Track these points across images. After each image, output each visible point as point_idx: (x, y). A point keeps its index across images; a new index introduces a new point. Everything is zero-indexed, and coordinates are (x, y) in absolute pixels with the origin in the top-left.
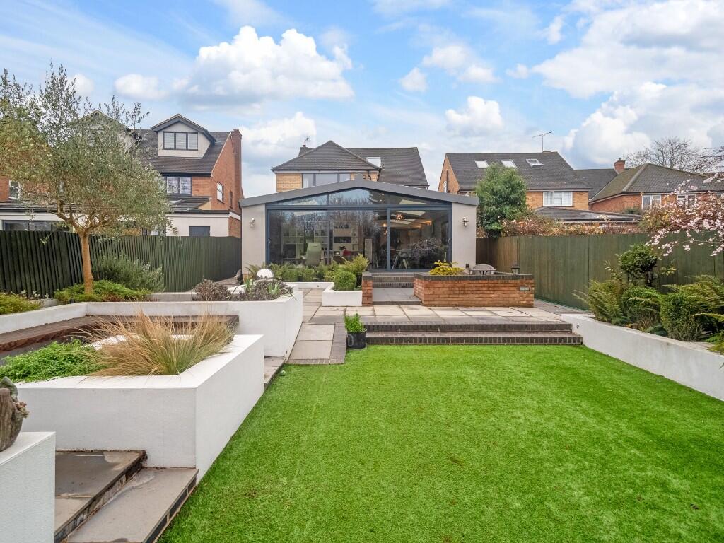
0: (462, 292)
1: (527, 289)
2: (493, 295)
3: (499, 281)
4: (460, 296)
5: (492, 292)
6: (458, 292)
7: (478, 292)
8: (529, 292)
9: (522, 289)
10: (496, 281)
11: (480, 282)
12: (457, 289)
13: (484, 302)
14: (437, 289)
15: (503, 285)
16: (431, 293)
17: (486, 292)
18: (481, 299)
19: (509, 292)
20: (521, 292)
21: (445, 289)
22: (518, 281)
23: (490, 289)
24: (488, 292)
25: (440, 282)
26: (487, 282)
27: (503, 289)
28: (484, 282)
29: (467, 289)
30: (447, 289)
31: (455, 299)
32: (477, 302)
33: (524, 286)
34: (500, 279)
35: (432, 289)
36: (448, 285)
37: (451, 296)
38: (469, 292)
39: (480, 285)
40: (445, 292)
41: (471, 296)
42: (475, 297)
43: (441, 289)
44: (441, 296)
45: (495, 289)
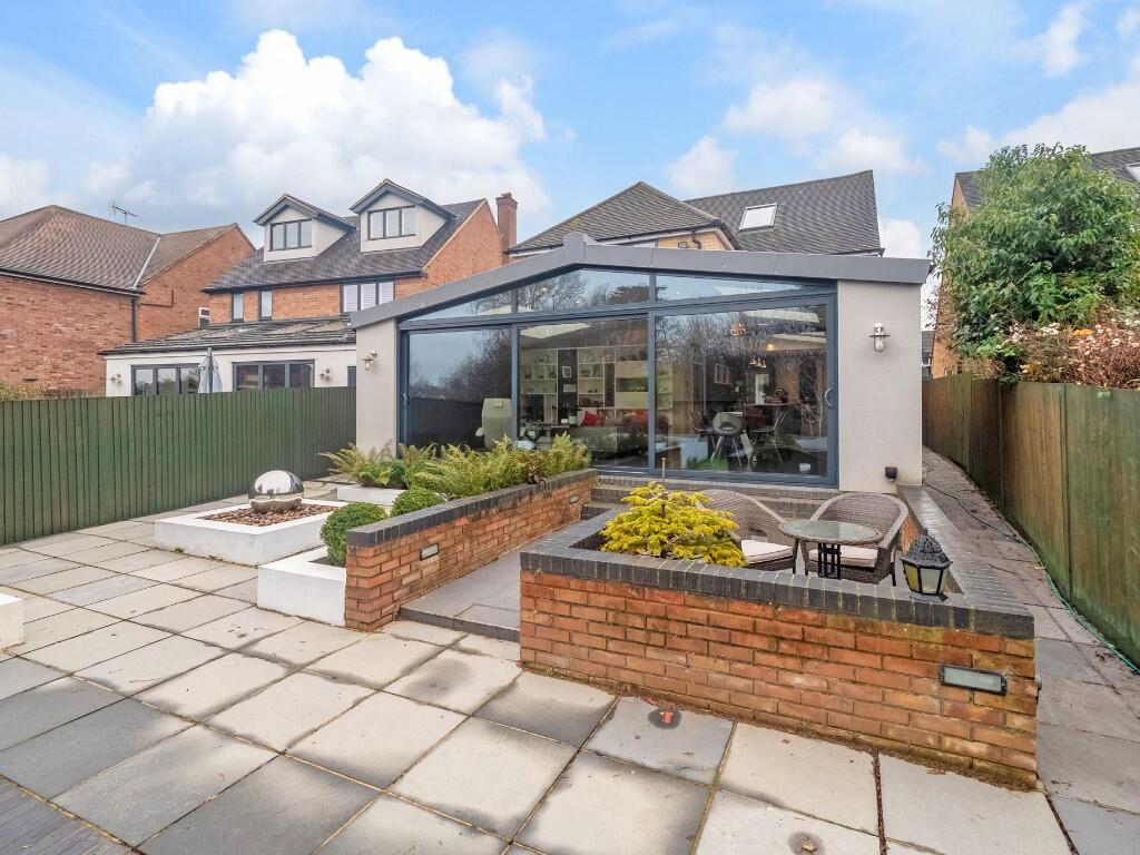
0: (658, 639)
1: (989, 682)
2: (798, 680)
3: (830, 618)
4: (651, 653)
5: (791, 663)
6: (640, 636)
7: (729, 651)
8: (999, 702)
9: (953, 676)
10: (810, 615)
11: (736, 606)
12: (638, 622)
13: (753, 701)
14: (565, 609)
15: (848, 639)
16: (541, 619)
17: (761, 658)
18: (740, 683)
19: (880, 678)
20: (952, 694)
21: (589, 613)
22: (937, 634)
23: (784, 646)
24: (773, 660)
25: (574, 583)
26: (769, 612)
27: (850, 657)
28: (756, 609)
29: (675, 628)
30: (600, 615)
31: (632, 663)
32: (723, 696)
33: (971, 666)
34: (832, 608)
35: (546, 606)
36: (602, 600)
37: (612, 646)
38: (685, 644)
39: (735, 621)
40: (594, 628)
41: (699, 662)
42: (712, 671)
43: (575, 611)
44: (577, 639)
45: (804, 649)
